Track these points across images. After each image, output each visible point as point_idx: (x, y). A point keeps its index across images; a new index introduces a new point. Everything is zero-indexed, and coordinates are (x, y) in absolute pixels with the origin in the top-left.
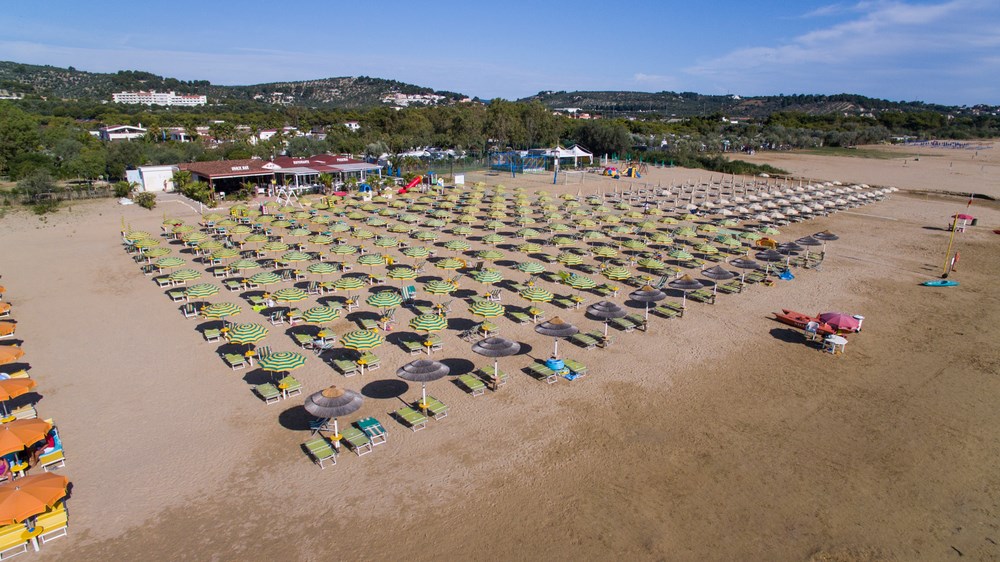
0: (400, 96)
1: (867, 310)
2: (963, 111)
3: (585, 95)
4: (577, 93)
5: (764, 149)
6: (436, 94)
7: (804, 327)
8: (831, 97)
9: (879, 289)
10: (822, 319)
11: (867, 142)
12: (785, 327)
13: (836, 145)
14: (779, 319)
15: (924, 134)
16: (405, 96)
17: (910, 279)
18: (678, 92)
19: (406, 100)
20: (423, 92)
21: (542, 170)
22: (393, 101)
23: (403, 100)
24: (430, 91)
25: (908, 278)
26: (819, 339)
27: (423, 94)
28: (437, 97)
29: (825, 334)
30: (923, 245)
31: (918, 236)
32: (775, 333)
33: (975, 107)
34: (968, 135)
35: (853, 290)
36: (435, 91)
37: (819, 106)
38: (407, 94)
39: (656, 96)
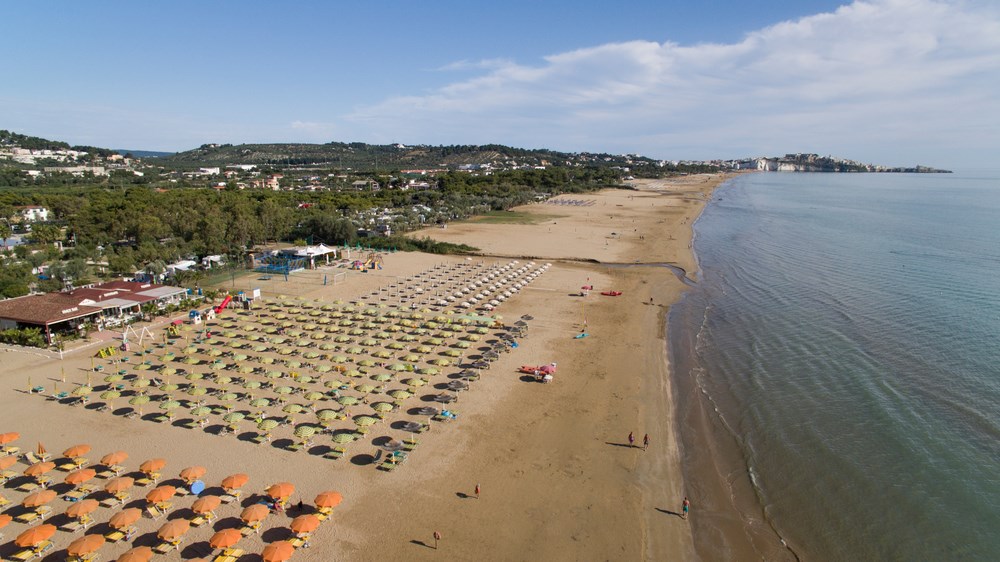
0: (20, 151)
1: (556, 359)
2: (575, 158)
3: (254, 148)
4: (244, 146)
5: (452, 220)
6: (73, 149)
7: (533, 373)
8: (481, 147)
9: (557, 344)
10: (542, 369)
11: (520, 203)
12: (525, 375)
13: (500, 209)
14: (521, 371)
15: (554, 190)
16: (28, 151)
17: (569, 335)
18: (347, 142)
19: (31, 157)
20: (55, 146)
21: (302, 269)
22: (10, 157)
23: (25, 156)
24: (65, 146)
25: (568, 335)
26: (540, 377)
27: (53, 149)
28: (76, 154)
29: (544, 375)
30: (572, 310)
31: (568, 303)
32: (522, 379)
33: (582, 154)
34: (580, 189)
35: (547, 347)
36: (72, 145)
37: (473, 155)
38: (32, 149)
39: (328, 147)
